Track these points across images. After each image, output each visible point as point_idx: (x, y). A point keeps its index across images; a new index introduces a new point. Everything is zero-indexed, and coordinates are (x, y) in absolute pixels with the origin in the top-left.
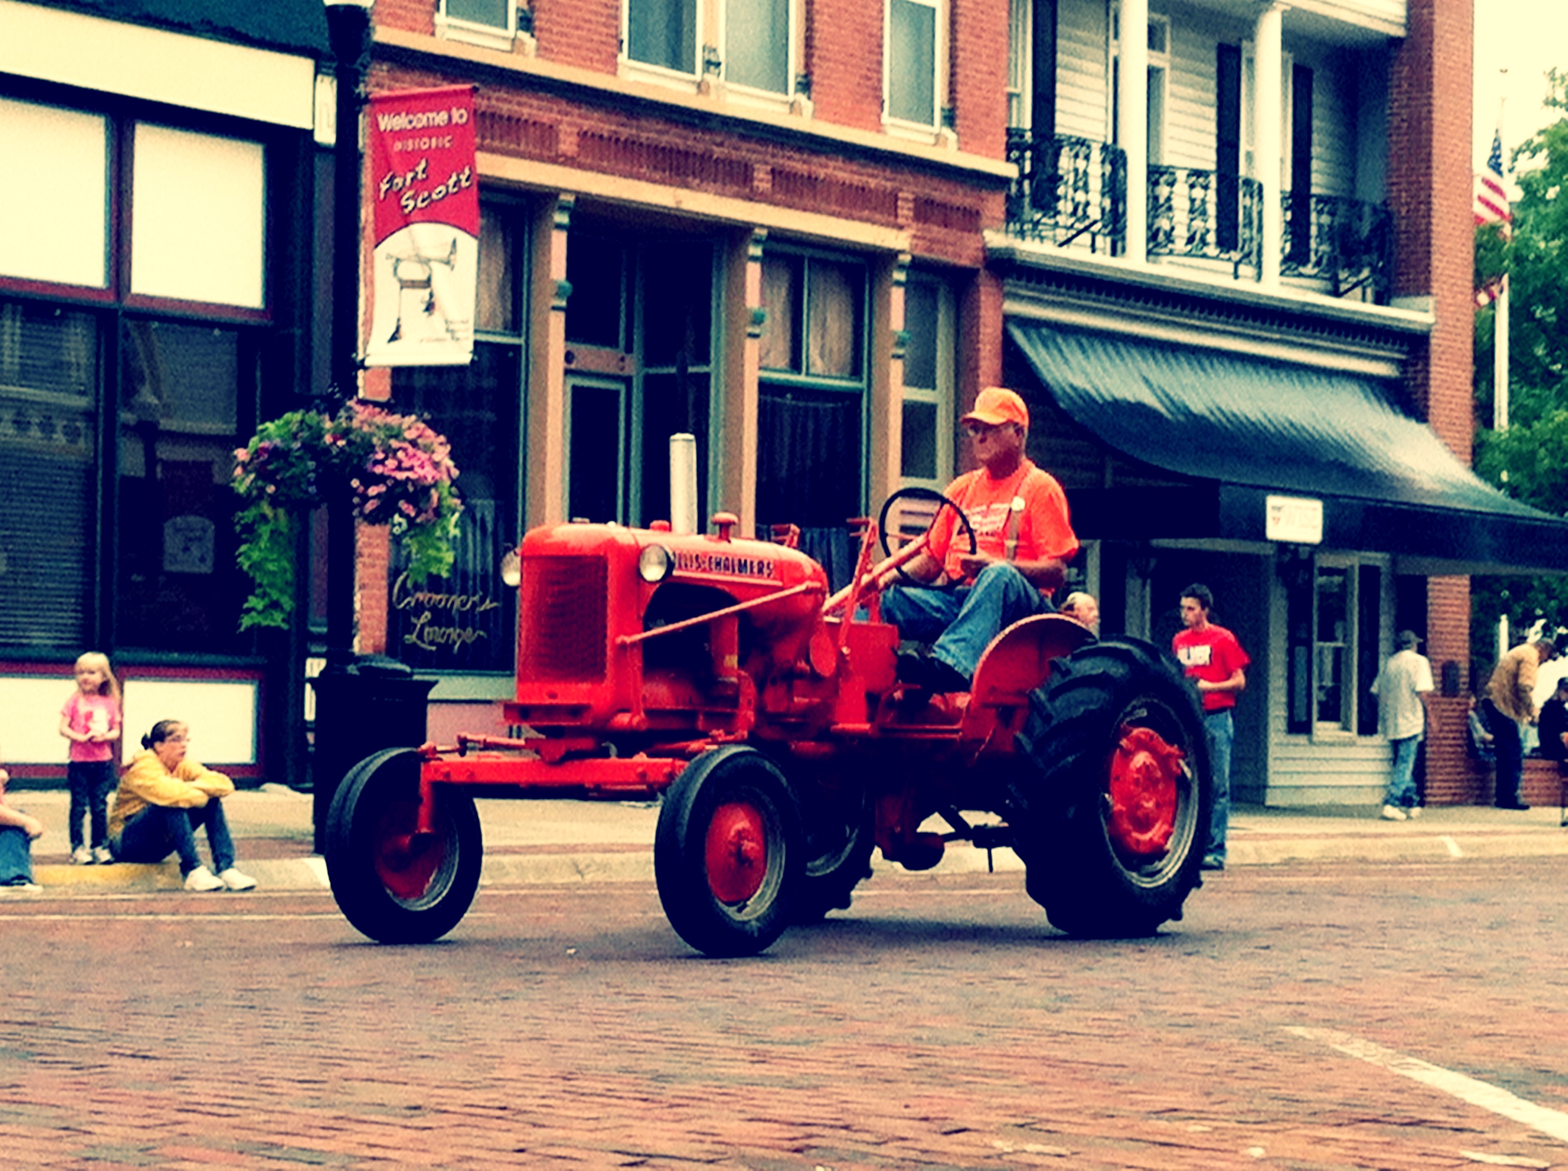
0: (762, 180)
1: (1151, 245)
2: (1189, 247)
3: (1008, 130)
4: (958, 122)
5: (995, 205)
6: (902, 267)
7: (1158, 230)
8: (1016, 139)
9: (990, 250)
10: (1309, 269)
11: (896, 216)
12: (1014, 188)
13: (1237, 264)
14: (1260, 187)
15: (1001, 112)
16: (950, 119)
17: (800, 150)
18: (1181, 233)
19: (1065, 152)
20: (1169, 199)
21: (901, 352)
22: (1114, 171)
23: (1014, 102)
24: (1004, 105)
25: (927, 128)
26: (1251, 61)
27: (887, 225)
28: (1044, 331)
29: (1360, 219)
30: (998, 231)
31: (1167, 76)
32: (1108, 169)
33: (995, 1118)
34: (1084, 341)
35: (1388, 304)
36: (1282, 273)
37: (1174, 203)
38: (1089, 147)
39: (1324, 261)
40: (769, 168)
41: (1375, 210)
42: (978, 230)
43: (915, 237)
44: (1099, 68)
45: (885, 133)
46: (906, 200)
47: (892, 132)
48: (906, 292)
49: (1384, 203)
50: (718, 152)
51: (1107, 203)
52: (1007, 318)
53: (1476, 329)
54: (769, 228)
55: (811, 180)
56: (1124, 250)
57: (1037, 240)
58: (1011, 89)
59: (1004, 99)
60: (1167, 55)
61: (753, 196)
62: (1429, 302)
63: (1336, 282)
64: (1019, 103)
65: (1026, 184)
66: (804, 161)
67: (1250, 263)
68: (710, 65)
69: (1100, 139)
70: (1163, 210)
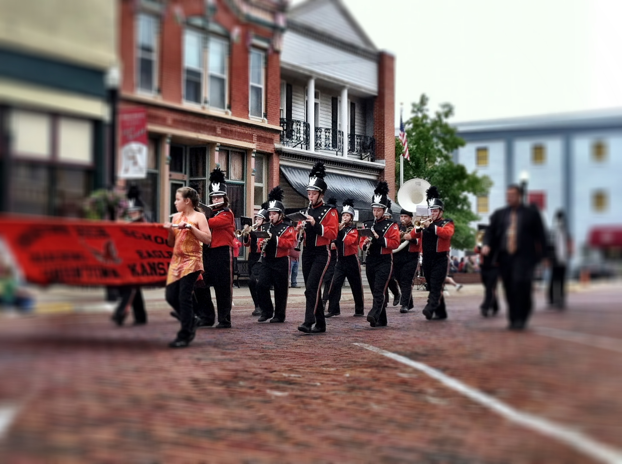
0: (219, 131)
1: (316, 147)
2: (325, 148)
3: (280, 118)
4: (268, 116)
5: (277, 137)
6: (254, 153)
7: (318, 143)
8: (282, 121)
9: (276, 148)
10: (355, 153)
11: (252, 140)
12: (282, 133)
13: (337, 152)
14: (343, 132)
15: (278, 114)
16: (266, 116)
17: (228, 123)
18: (323, 144)
19: (294, 124)
20: (320, 136)
21: (254, 174)
22: (307, 129)
23: (282, 111)
24: (279, 113)
25: (260, 118)
26: (340, 101)
27: (250, 142)
28: (290, 169)
29: (367, 141)
30: (278, 144)
31: (320, 105)
32: (305, 128)
33: (283, 368)
34: (299, 171)
35: (374, 161)
36: (348, 154)
37: (322, 136)
38: (300, 123)
39: (359, 151)
40: (221, 128)
41: (371, 138)
42: (273, 143)
43: (257, 145)
44: (302, 103)
45: (250, 119)
46: (255, 136)
47: (251, 119)
48: (255, 159)
49: (373, 137)
50: (208, 124)
51: (305, 137)
52: (281, 165)
53: (395, 168)
54: (220, 143)
55: (231, 131)
56: (309, 148)
57: (288, 146)
58: (281, 108)
59: (279, 111)
60: (320, 100)
61: (217, 135)
62: (384, 161)
63: (361, 156)
64: (283, 112)
65: (285, 132)
66: (229, 126)
67: (340, 152)
68: (206, 102)
69: (304, 121)
70: (319, 138)
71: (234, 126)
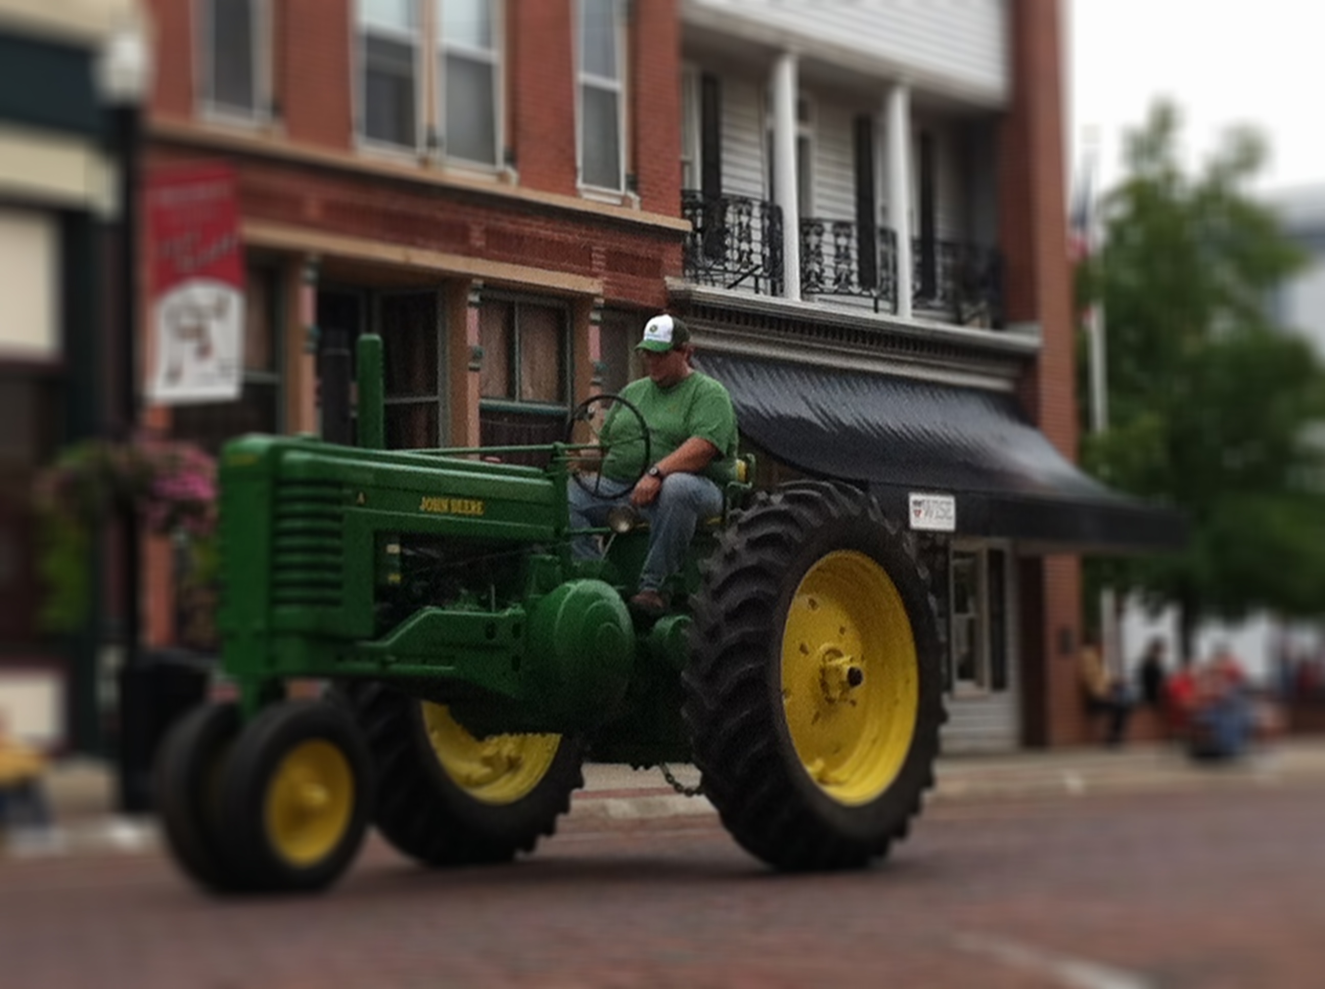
0: (477, 239)
1: (805, 285)
2: (836, 287)
3: (684, 193)
4: (640, 185)
5: (673, 255)
6: (597, 309)
7: (810, 272)
8: (688, 200)
9: (671, 292)
10: (937, 303)
11: (591, 266)
12: (688, 239)
13: (876, 300)
14: (894, 234)
15: (675, 180)
16: (633, 185)
17: (508, 213)
18: (829, 273)
19: (731, 208)
20: (818, 246)
21: (598, 379)
22: (772, 224)
23: (687, 169)
24: (678, 172)
25: (617, 192)
26: (882, 131)
27: (584, 273)
28: (719, 360)
29: (978, 260)
30: (676, 276)
31: (814, 145)
32: (767, 222)
34: (751, 366)
35: (1003, 330)
36: (914, 307)
37: (823, 249)
38: (751, 205)
39: (949, 296)
40: (483, 228)
41: (989, 253)
42: (660, 276)
43: (607, 283)
44: (756, 140)
45: (580, 197)
46: (598, 252)
47: (586, 196)
48: (602, 330)
49: (996, 246)
50: (441, 216)
51: (767, 252)
54: (484, 278)
55: (520, 238)
56: (782, 291)
57: (710, 283)
58: (683, 157)
59: (677, 167)
60: (814, 128)
61: (471, 252)
62: (1036, 327)
63: (959, 312)
64: (691, 171)
65: (699, 236)
66: (513, 223)
67: (887, 299)
68: (432, 142)
69: (760, 197)
70: (812, 256)
71: (528, 221)
